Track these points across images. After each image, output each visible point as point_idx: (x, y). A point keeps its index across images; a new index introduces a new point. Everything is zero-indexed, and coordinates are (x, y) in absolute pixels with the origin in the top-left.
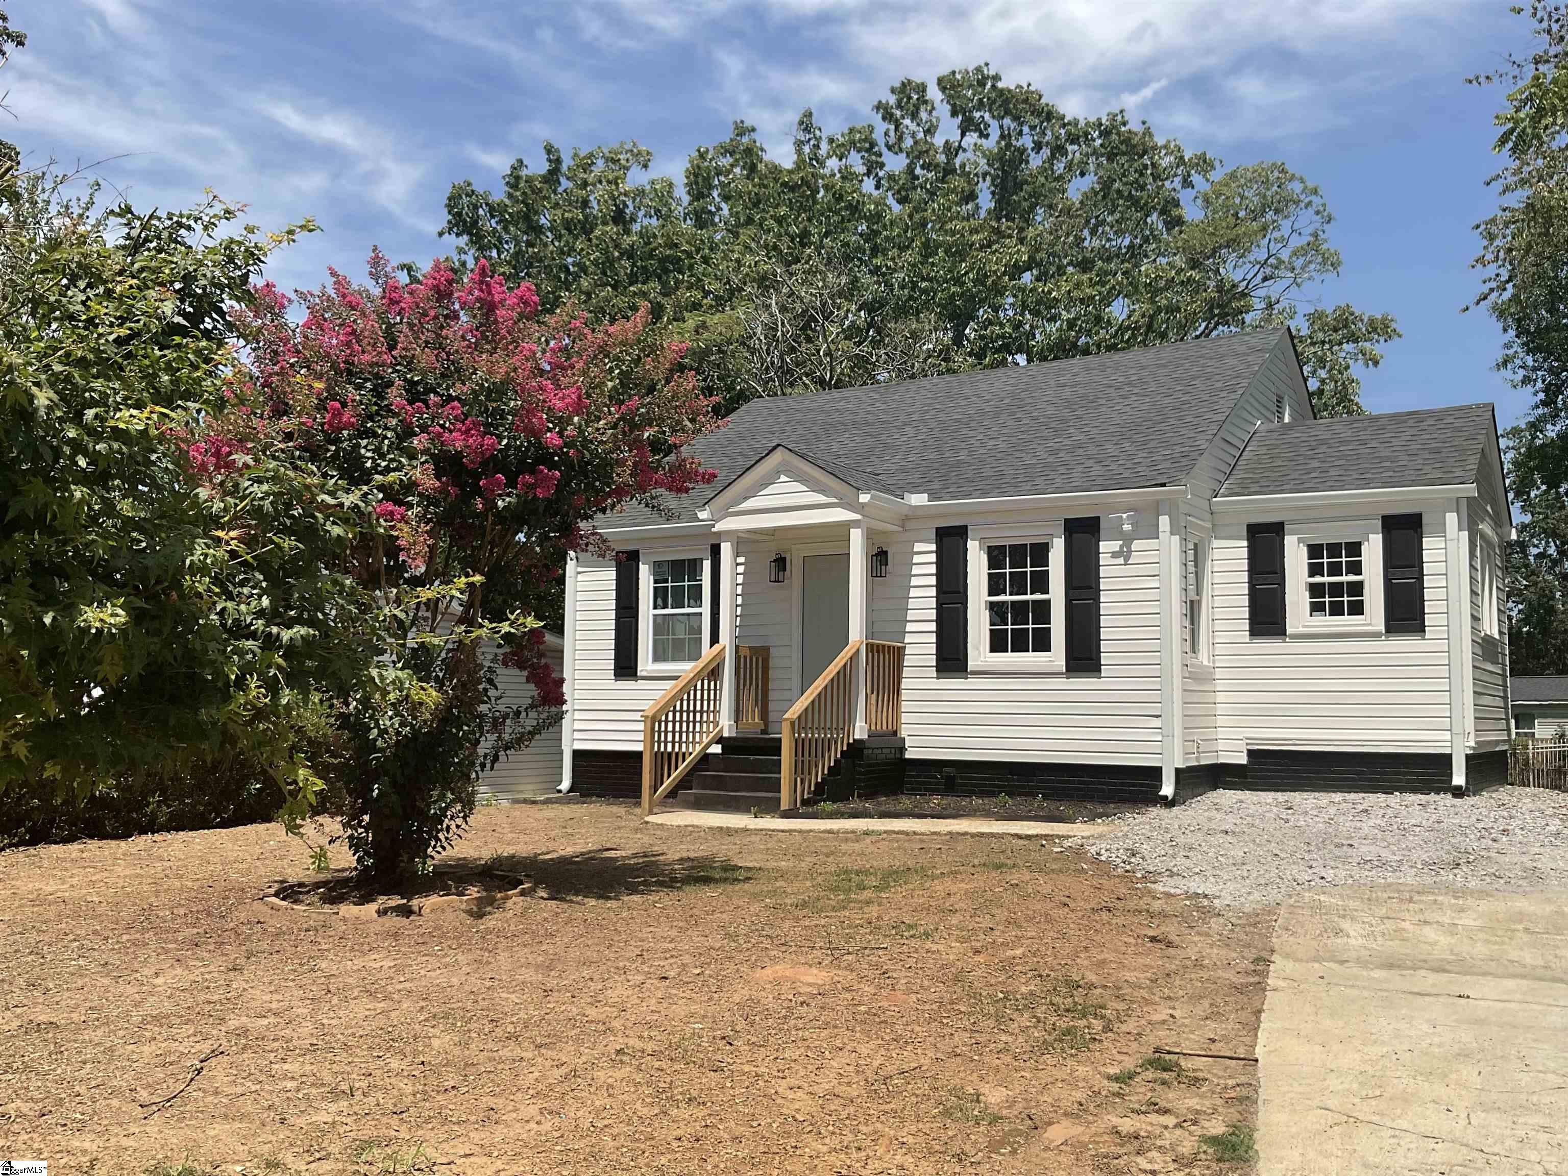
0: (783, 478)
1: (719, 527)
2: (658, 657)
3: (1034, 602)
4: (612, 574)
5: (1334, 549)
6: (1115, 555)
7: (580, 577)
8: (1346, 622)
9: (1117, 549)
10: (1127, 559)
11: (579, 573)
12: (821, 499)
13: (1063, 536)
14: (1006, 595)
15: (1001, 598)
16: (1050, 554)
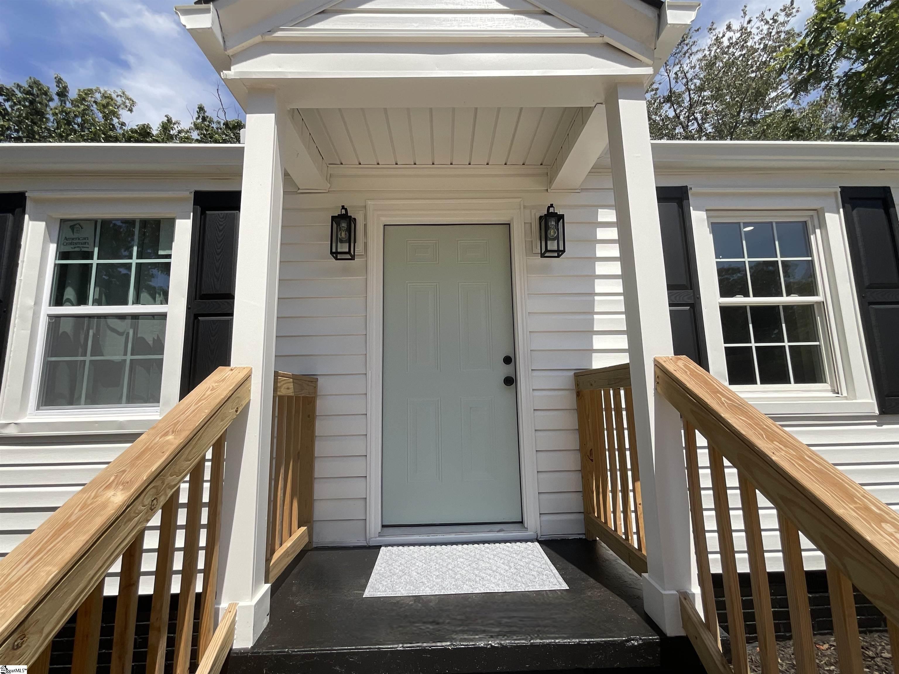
3: (788, 307)
13: (841, 210)
14: (747, 295)
15: (738, 300)
16: (812, 237)
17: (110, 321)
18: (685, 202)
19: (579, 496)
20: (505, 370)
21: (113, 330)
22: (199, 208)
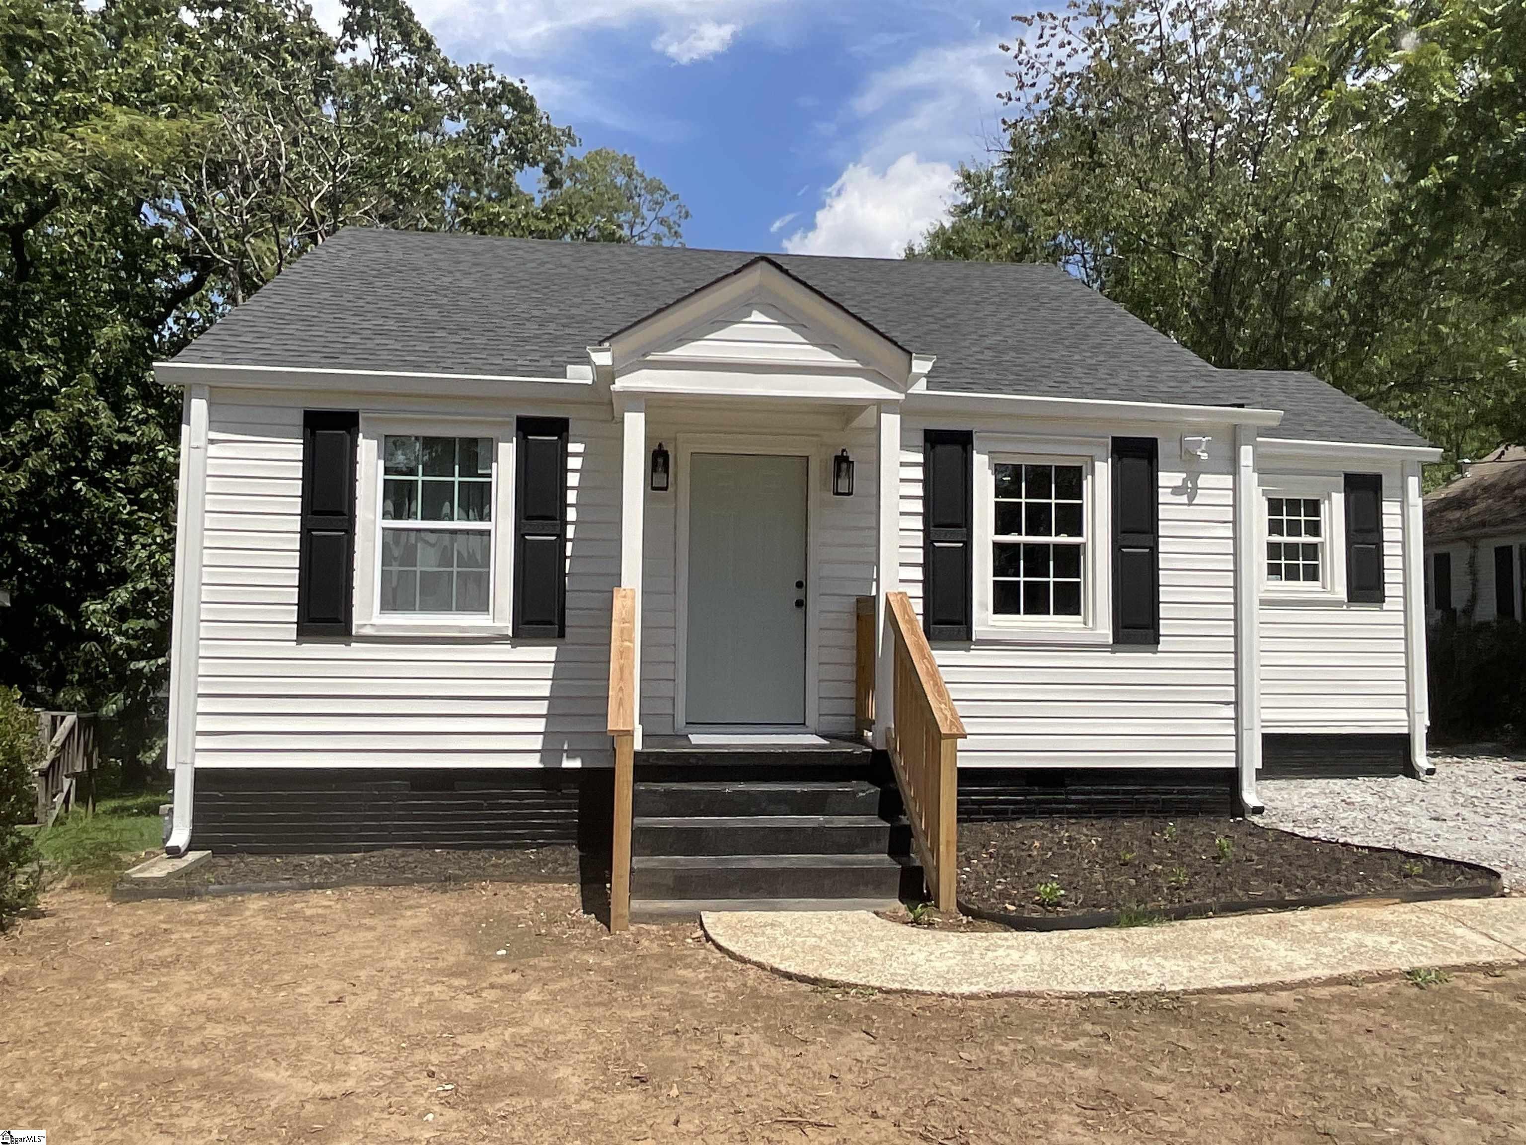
0: (756, 316)
1: (621, 384)
2: (390, 603)
3: (1056, 546)
4: (295, 450)
5: (1294, 505)
6: (1176, 491)
7: (213, 450)
8: (1301, 588)
9: (1179, 483)
10: (1192, 498)
11: (212, 442)
12: (830, 359)
13: (1110, 460)
14: (1020, 534)
15: (1012, 538)
16: (1085, 482)
17: (423, 534)
18: (969, 447)
19: (853, 703)
20: (796, 594)
21: (427, 542)
22: (521, 433)
